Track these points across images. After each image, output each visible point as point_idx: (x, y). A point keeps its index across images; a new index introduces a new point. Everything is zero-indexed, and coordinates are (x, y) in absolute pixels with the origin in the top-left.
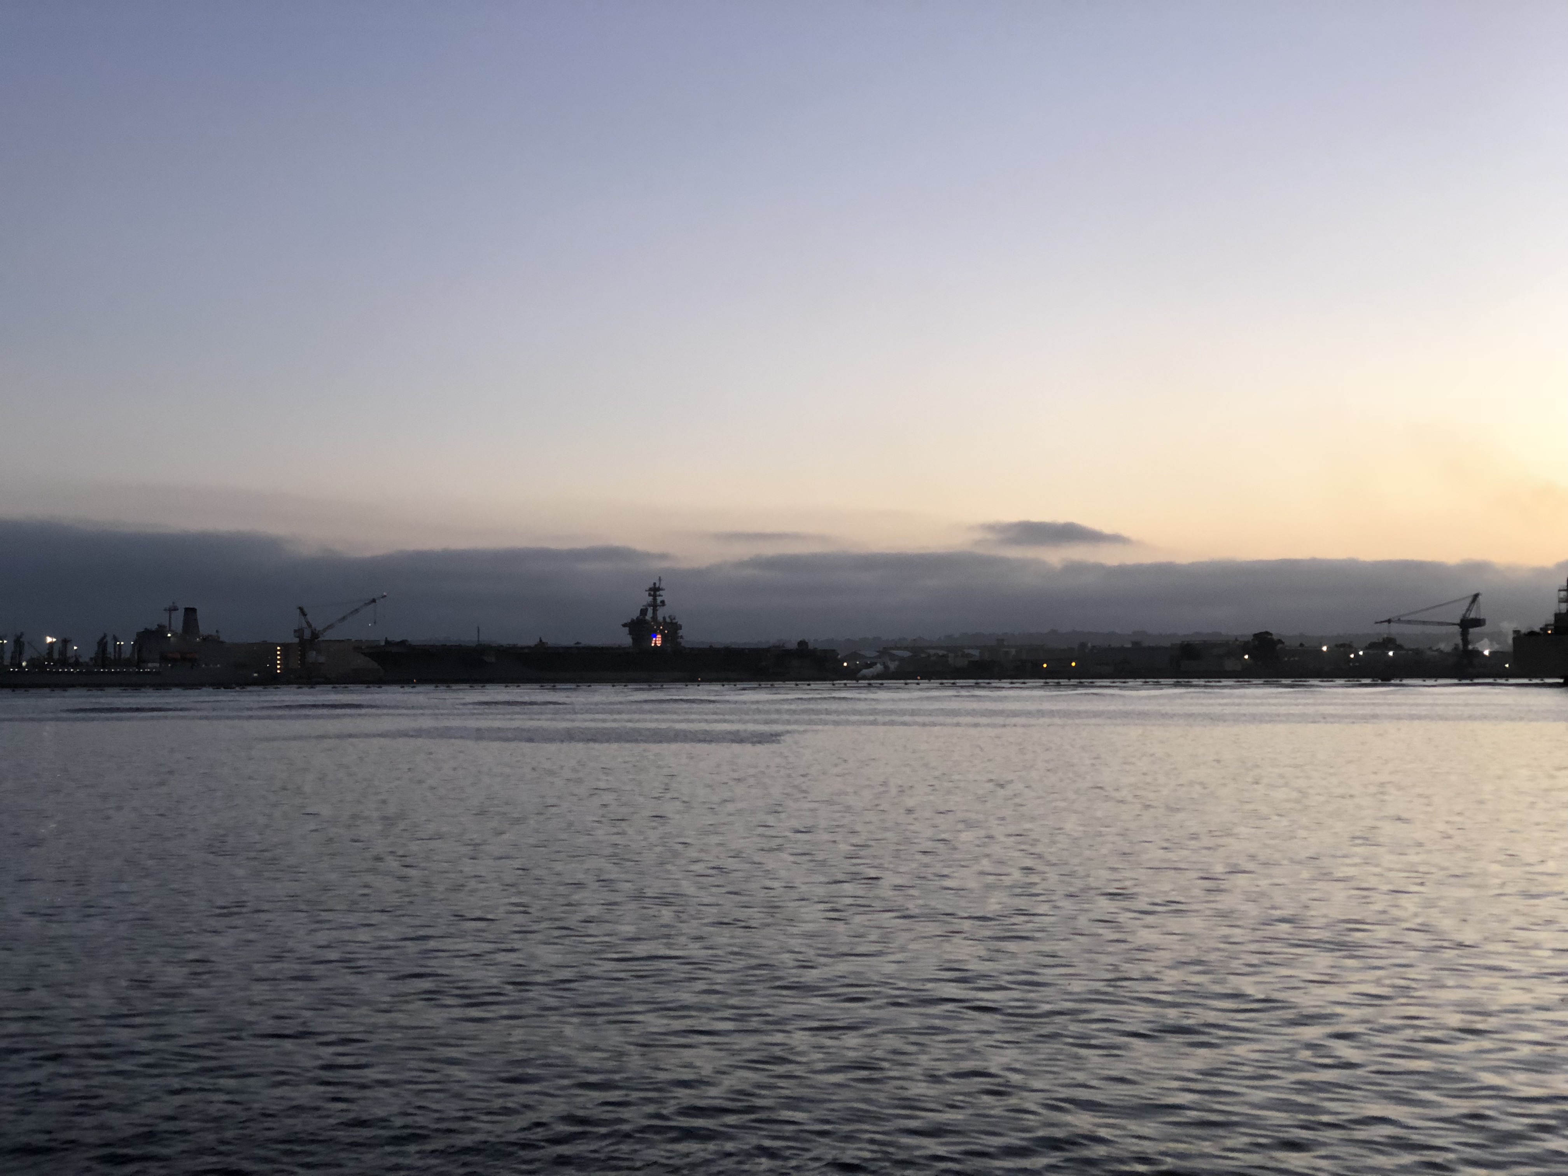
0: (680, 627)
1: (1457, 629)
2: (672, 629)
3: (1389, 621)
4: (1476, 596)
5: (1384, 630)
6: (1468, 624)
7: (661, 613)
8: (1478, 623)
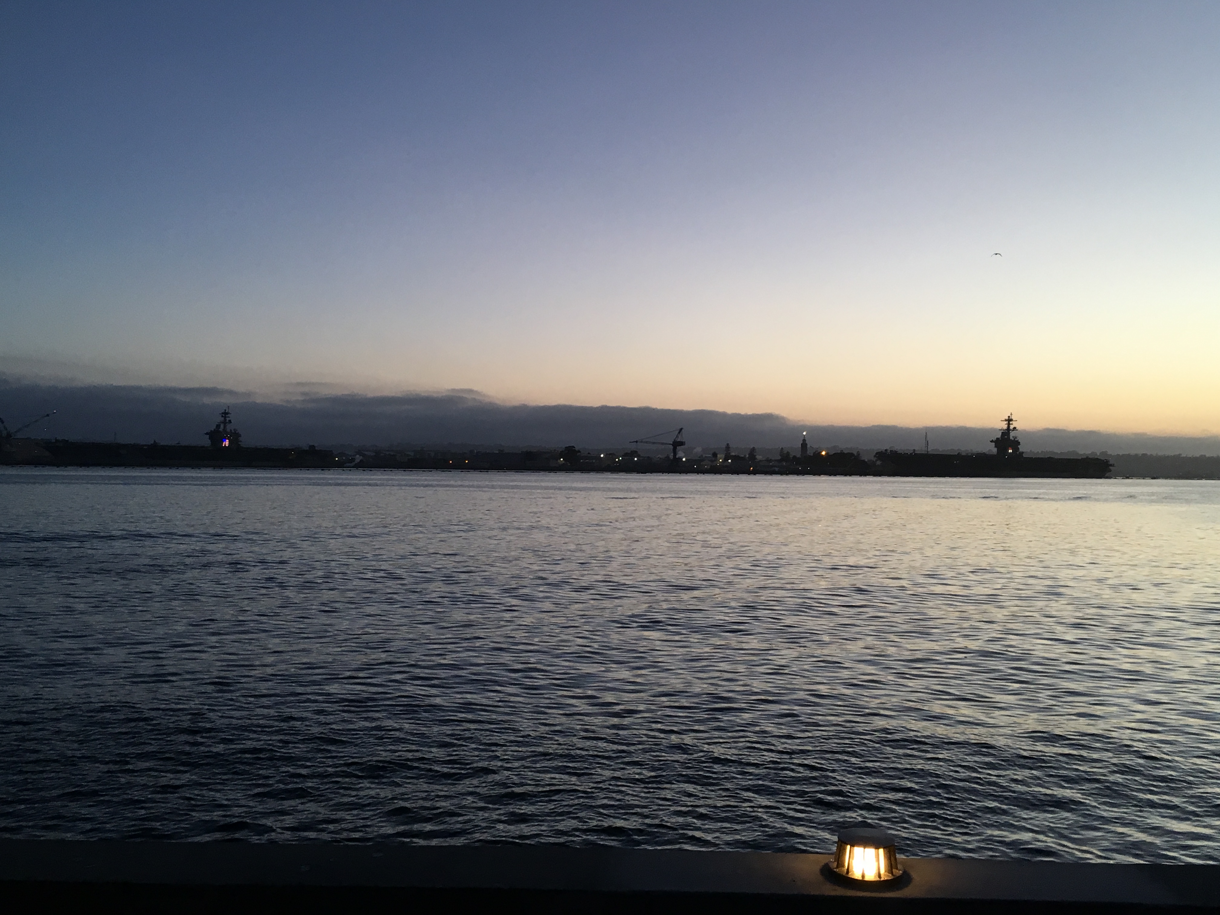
0: (240, 436)
1: (671, 447)
2: (235, 437)
3: (637, 442)
4: (681, 429)
5: (633, 447)
6: (677, 444)
7: (229, 428)
8: (682, 444)
